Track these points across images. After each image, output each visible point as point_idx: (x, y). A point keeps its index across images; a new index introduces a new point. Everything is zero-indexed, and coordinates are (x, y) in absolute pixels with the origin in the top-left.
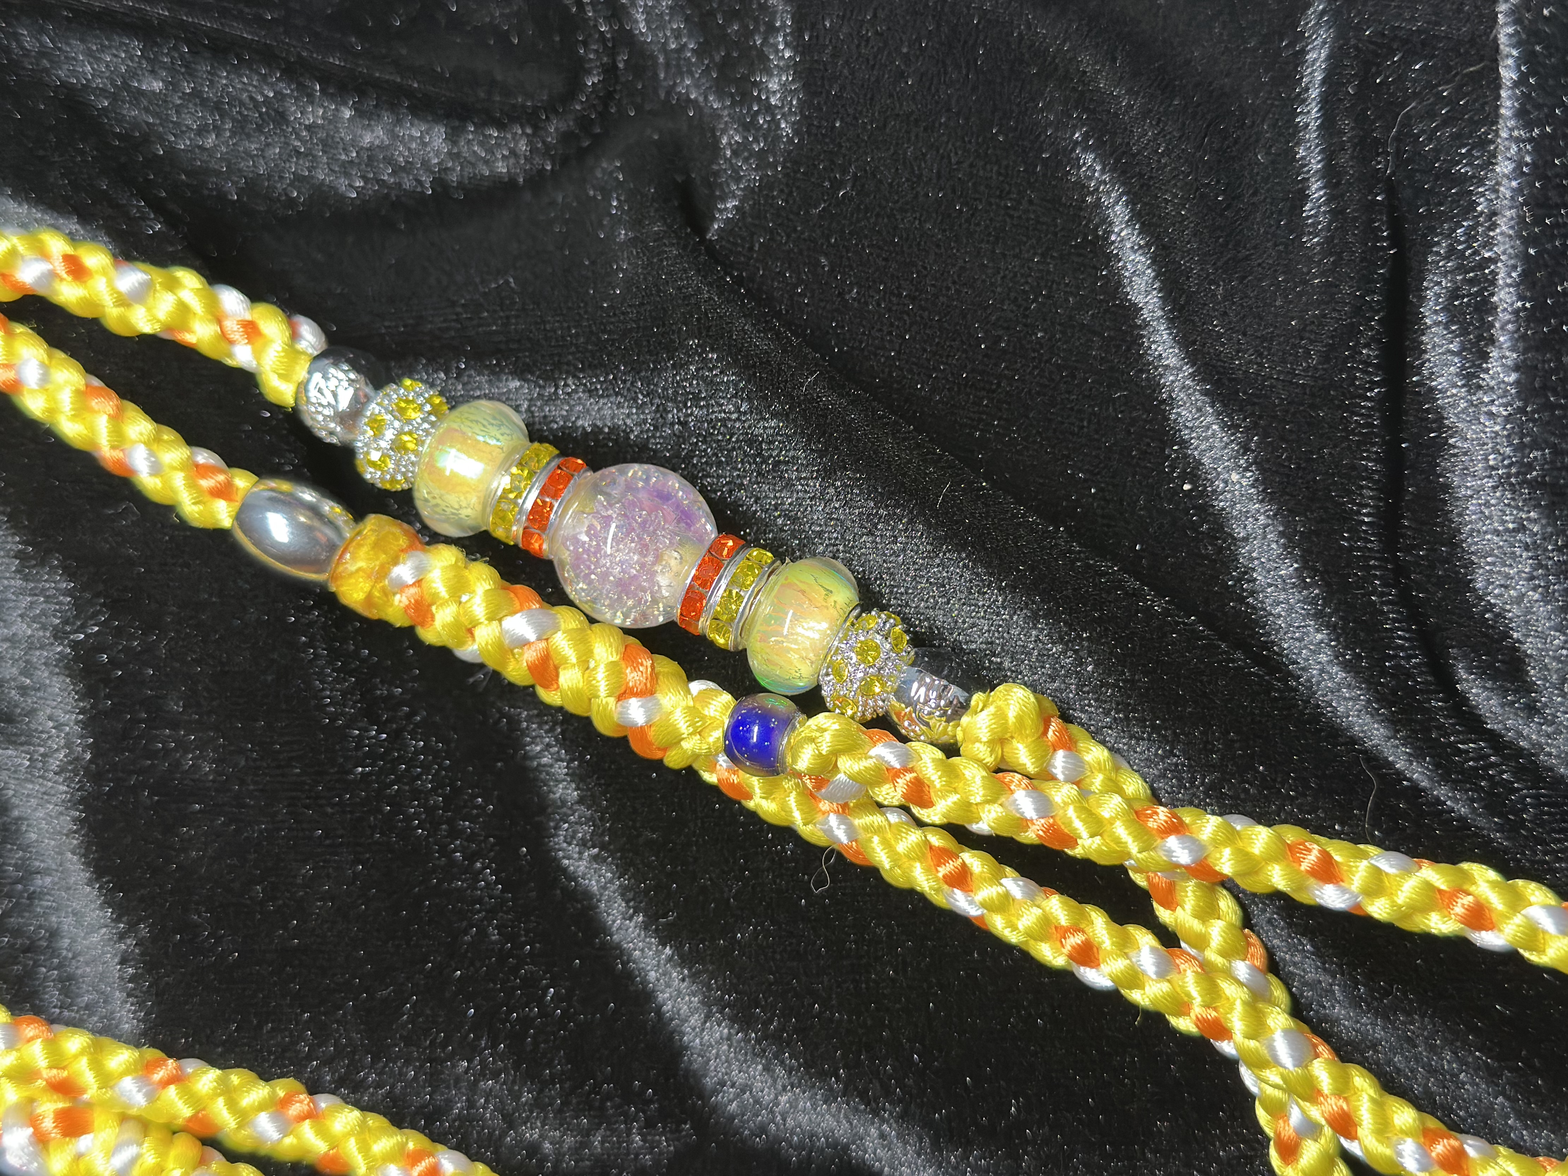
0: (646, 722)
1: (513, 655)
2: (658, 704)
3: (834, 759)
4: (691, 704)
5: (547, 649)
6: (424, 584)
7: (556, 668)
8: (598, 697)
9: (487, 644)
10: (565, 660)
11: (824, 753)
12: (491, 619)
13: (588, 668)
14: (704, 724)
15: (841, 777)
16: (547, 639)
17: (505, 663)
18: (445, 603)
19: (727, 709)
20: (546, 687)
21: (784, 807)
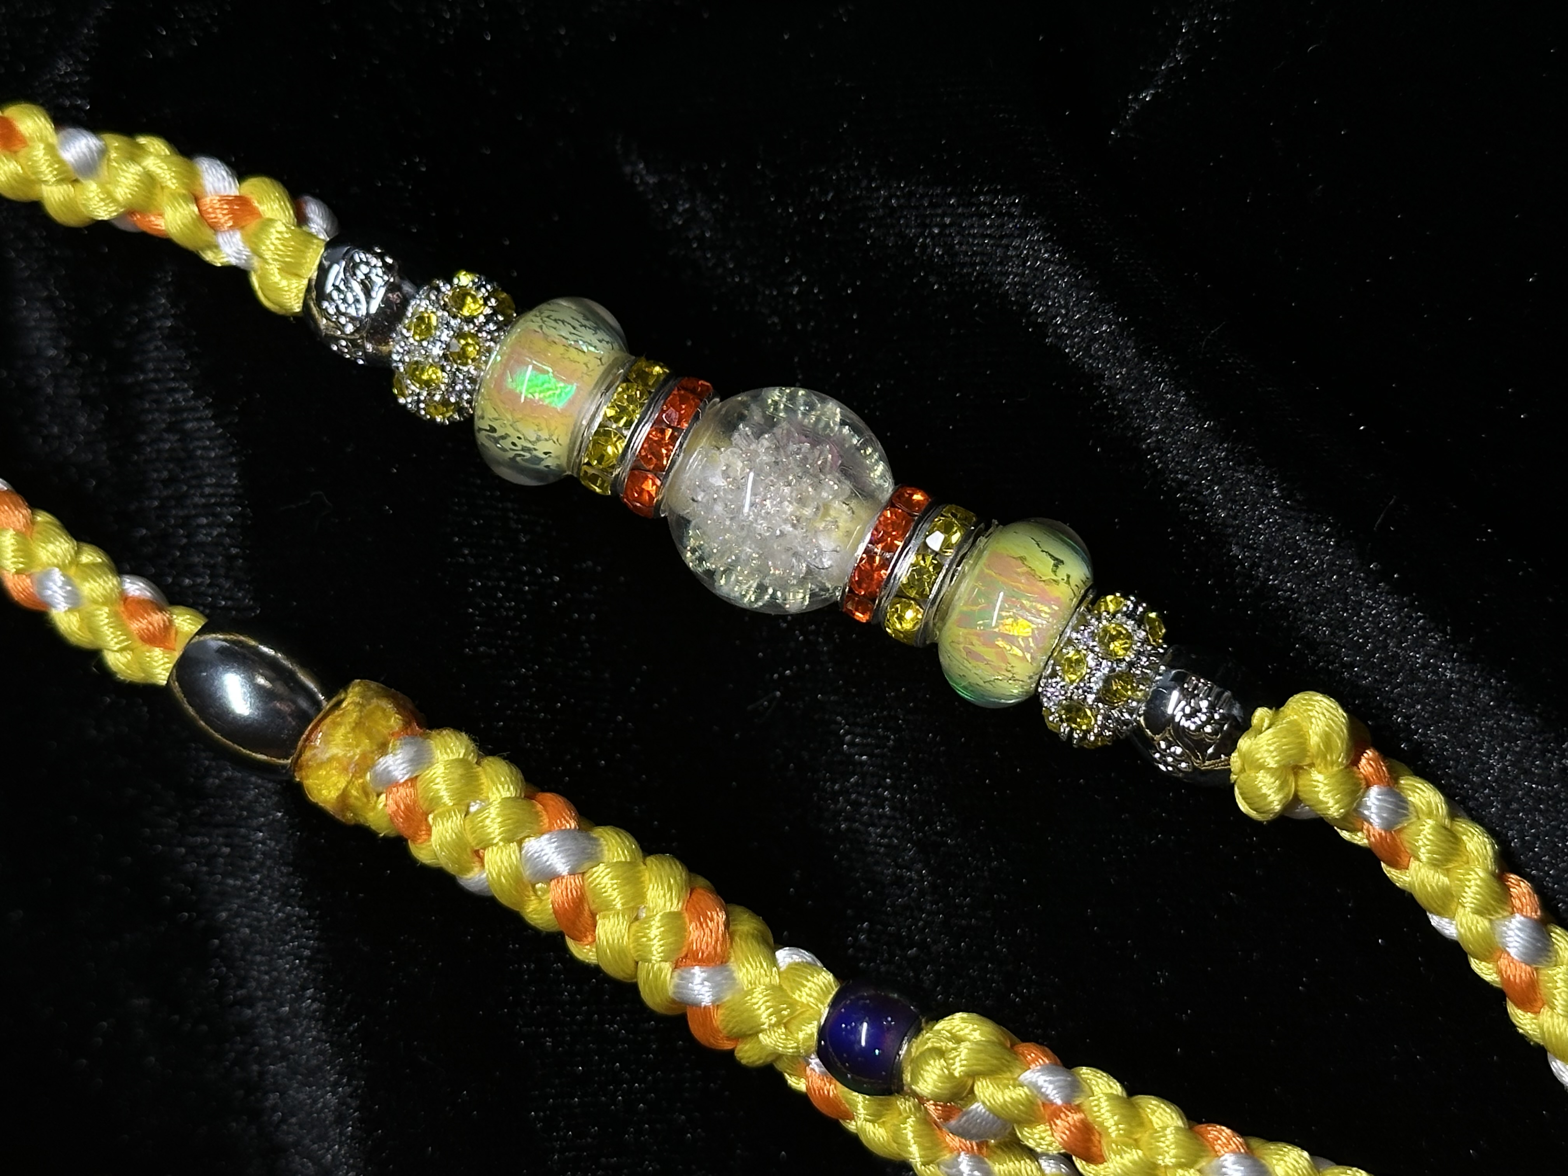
0: (713, 1002)
1: (535, 891)
2: (731, 978)
3: (970, 1082)
4: (776, 980)
5: (582, 887)
6: (419, 784)
7: (593, 915)
8: (649, 961)
9: (499, 875)
10: (607, 906)
11: (957, 1074)
12: (508, 840)
13: (637, 919)
14: (792, 1012)
15: (977, 1107)
16: (583, 874)
17: (523, 903)
18: (447, 814)
19: (826, 993)
20: (576, 939)
21: (897, 1136)
